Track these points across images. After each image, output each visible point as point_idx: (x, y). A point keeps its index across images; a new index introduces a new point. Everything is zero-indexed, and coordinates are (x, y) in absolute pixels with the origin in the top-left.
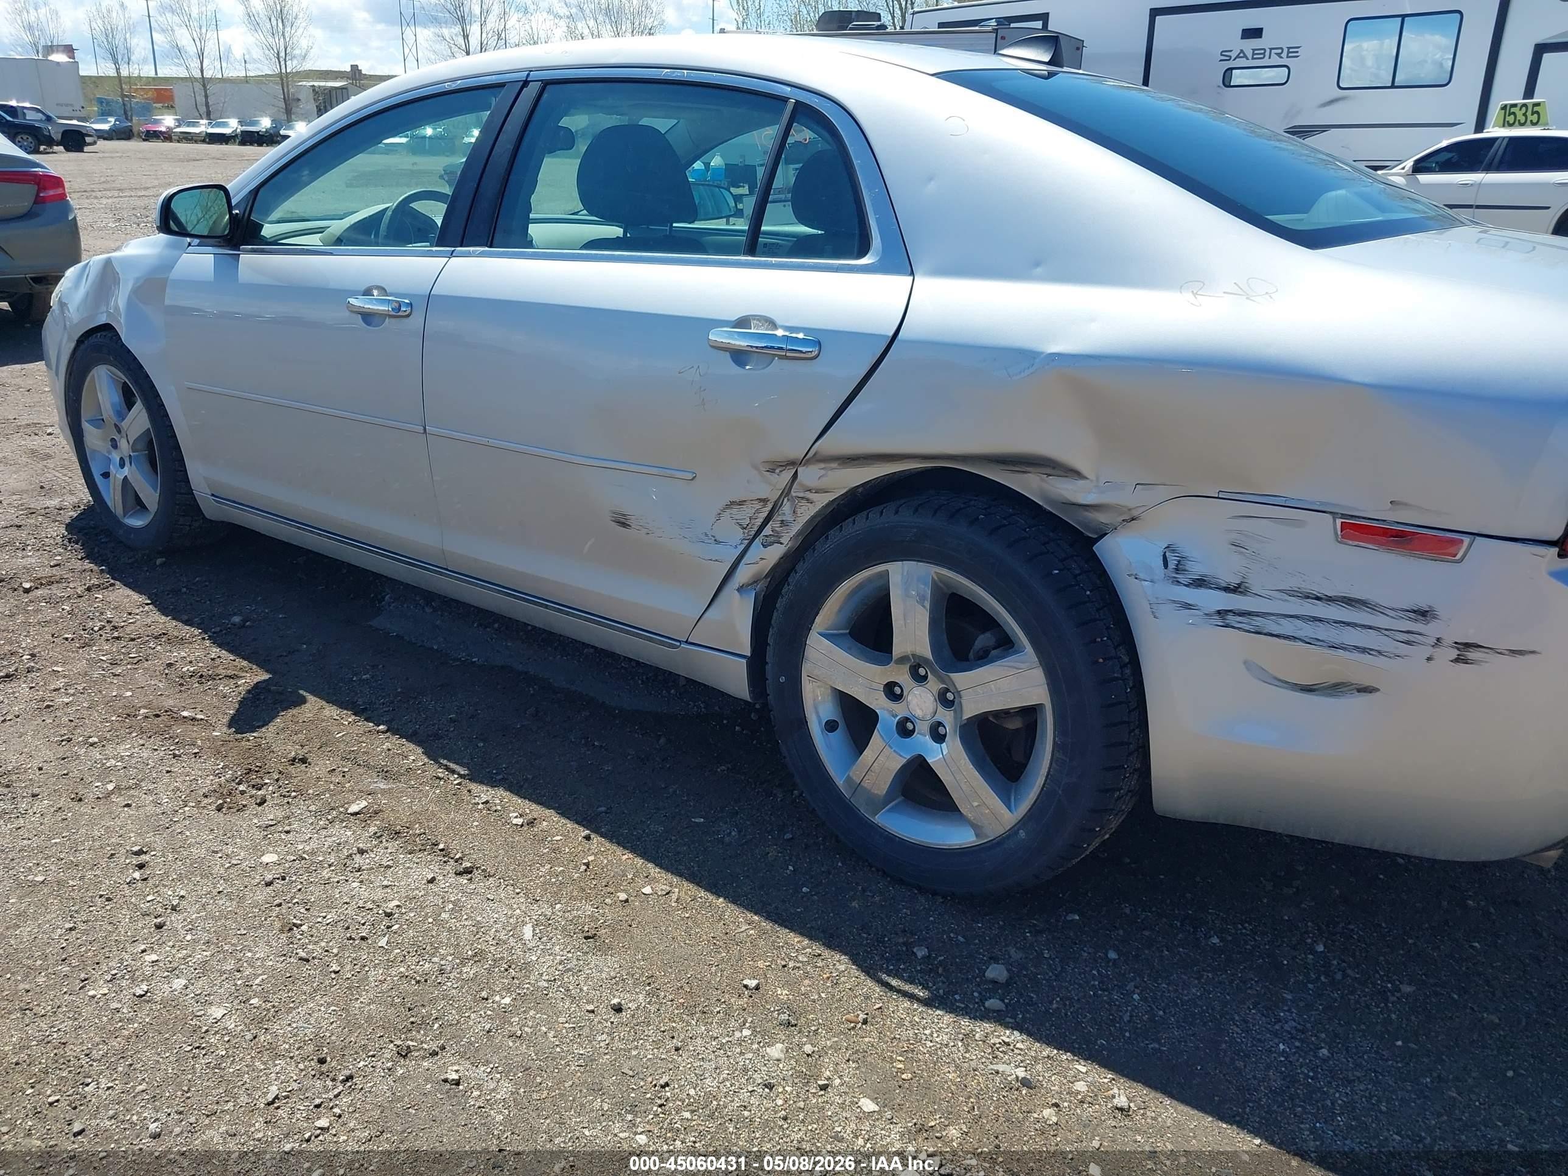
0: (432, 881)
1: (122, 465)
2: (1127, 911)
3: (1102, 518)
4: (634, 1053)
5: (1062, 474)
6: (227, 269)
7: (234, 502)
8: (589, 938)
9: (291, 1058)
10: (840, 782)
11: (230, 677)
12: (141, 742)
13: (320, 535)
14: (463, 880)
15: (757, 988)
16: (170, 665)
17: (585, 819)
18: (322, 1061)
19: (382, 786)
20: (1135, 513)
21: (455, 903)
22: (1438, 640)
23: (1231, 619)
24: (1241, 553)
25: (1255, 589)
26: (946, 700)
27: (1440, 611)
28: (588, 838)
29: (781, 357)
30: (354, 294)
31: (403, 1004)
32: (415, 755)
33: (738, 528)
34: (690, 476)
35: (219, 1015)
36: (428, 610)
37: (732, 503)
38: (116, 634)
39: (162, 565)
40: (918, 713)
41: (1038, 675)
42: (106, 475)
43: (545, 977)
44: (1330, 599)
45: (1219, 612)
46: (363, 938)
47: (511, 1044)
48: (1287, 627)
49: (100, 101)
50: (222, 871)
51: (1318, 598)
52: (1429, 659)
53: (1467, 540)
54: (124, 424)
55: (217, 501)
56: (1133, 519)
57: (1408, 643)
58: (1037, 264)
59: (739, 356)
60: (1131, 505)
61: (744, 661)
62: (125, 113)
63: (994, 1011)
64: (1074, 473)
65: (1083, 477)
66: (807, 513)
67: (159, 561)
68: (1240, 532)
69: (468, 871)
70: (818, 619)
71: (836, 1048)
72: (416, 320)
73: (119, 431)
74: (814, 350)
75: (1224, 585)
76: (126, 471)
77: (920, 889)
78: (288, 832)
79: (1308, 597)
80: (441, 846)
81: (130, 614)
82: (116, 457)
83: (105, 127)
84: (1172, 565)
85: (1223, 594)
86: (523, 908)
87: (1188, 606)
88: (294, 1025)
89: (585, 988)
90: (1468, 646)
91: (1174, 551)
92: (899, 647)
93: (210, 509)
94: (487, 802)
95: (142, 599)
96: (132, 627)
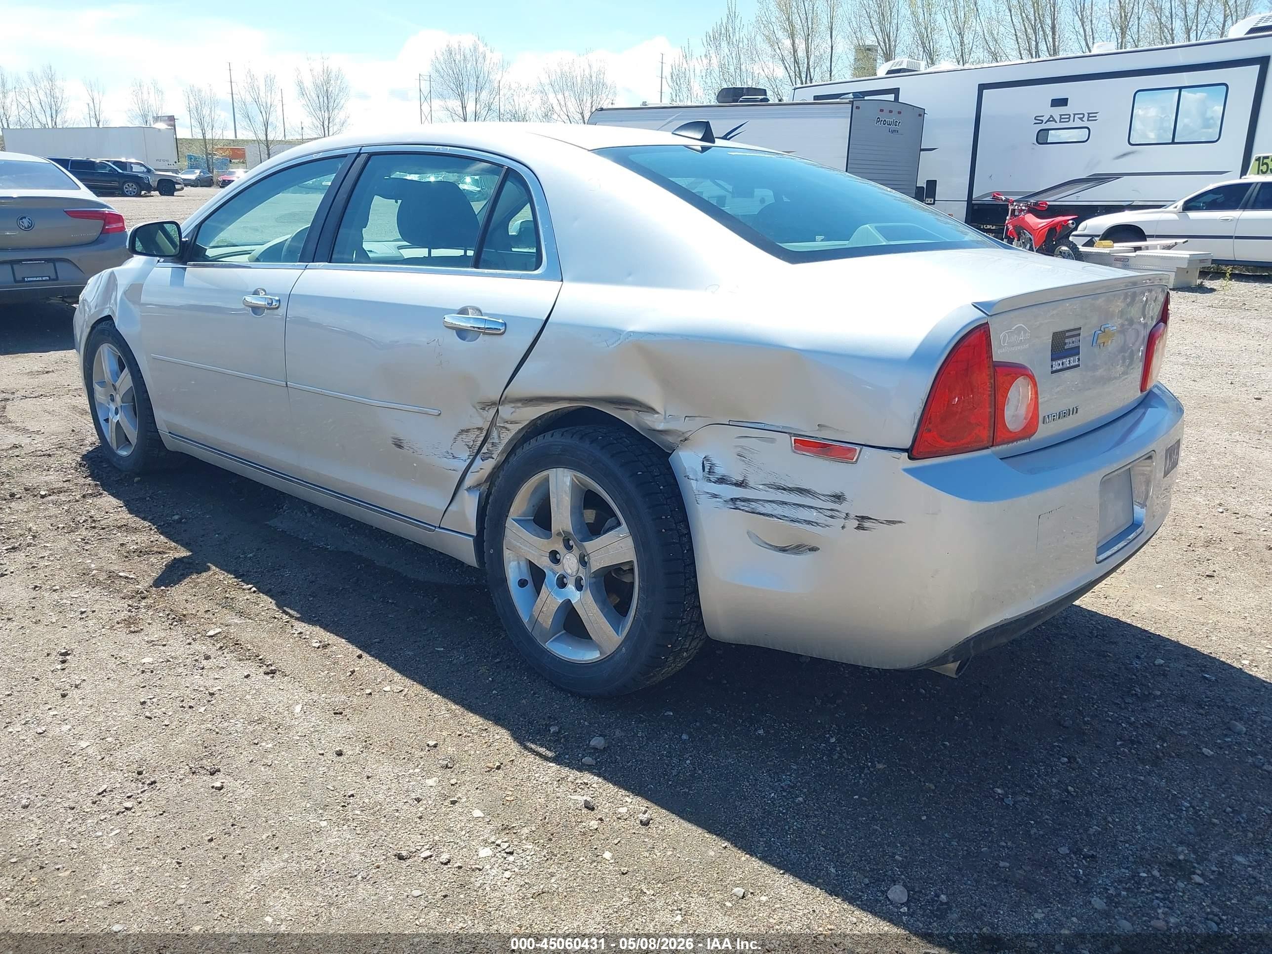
0: (247, 676)
1: (117, 413)
2: (709, 712)
3: (670, 439)
4: (339, 778)
5: (645, 410)
6: (178, 279)
7: (182, 437)
8: (337, 713)
9: (121, 770)
10: (525, 620)
11: (160, 553)
12: (87, 590)
13: (231, 459)
14: (268, 677)
15: (435, 746)
16: (122, 545)
17: (363, 646)
18: (140, 773)
19: (236, 621)
20: (687, 435)
21: (257, 690)
22: (847, 514)
23: (739, 503)
24: (743, 461)
25: (751, 484)
26: (583, 561)
27: (848, 495)
28: (360, 657)
29: (484, 333)
30: (248, 293)
31: (202, 745)
32: (267, 602)
33: (466, 447)
34: (436, 412)
35: (84, 746)
36: (309, 515)
37: (462, 431)
38: (93, 525)
39: (138, 482)
40: (569, 571)
41: (629, 542)
42: (107, 420)
43: (299, 734)
44: (791, 490)
45: (732, 499)
46: (191, 707)
47: (263, 769)
48: (768, 508)
49: (190, 158)
50: (114, 666)
51: (784, 489)
52: (843, 527)
53: (858, 448)
54: (117, 384)
55: (173, 437)
56: (686, 440)
57: (832, 517)
58: (630, 274)
59: (462, 333)
60: (684, 429)
61: (471, 539)
62: (208, 166)
63: (588, 765)
64: (651, 410)
65: (658, 413)
66: (507, 437)
67: (136, 479)
68: (742, 447)
69: (273, 672)
70: (512, 510)
71: (472, 782)
72: (281, 311)
73: (115, 389)
74: (502, 329)
75: (735, 482)
76: (118, 417)
77: (571, 692)
78: (164, 645)
79: (779, 489)
80: (260, 657)
81: (107, 513)
82: (113, 407)
83: (192, 177)
84: (707, 470)
85: (734, 487)
86: (301, 695)
87: (715, 496)
88: (129, 753)
89: (323, 742)
90: (863, 518)
91: (708, 460)
92: (556, 526)
93: (170, 444)
94: (301, 633)
95: (119, 503)
96: (105, 521)
